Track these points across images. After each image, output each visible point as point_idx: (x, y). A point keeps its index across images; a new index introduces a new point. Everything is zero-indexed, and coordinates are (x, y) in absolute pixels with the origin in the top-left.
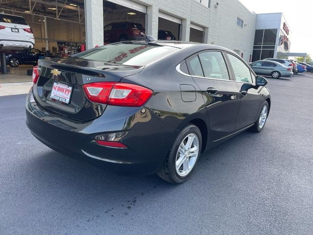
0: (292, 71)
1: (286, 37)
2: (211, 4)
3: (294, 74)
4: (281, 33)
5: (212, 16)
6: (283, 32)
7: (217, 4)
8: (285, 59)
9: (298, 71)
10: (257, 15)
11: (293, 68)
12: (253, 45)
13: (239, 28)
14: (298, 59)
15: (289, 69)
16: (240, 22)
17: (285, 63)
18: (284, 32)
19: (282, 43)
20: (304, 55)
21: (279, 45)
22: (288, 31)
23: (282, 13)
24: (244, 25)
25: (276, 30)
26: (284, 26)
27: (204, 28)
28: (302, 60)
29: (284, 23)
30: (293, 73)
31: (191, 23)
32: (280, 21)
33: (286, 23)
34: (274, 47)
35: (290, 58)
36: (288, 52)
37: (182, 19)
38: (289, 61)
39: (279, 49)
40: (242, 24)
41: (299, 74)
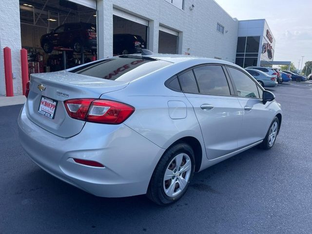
0: (276, 80)
1: (270, 45)
2: (186, 6)
3: (279, 83)
4: (264, 41)
5: (187, 19)
6: (266, 40)
7: (193, 6)
8: (269, 68)
9: (283, 81)
10: (239, 21)
11: (278, 77)
12: (235, 53)
13: (219, 34)
14: (282, 67)
15: (273, 79)
16: (221, 28)
17: (268, 71)
18: (268, 40)
19: (265, 51)
20: (288, 64)
21: (262, 53)
22: (272, 39)
23: (264, 20)
24: (225, 32)
25: (259, 38)
26: (267, 33)
27: (178, 32)
28: (286, 68)
29: (268, 31)
30: (277, 83)
31: (160, 25)
32: (263, 27)
33: (269, 31)
34: (257, 55)
35: (274, 66)
36: (271, 60)
37: (148, 21)
38: (272, 69)
39: (263, 57)
40: (223, 30)
41: (283, 83)
